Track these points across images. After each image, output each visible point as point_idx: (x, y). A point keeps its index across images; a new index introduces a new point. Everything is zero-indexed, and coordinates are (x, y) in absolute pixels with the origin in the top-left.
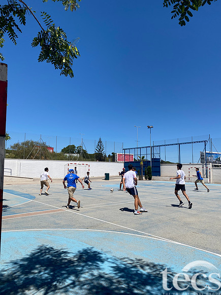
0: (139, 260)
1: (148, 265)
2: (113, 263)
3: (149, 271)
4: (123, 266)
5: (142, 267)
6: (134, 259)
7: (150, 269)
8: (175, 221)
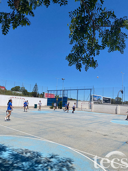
0: (27, 150)
1: (30, 152)
2: (11, 152)
3: (30, 155)
4: (17, 153)
5: (26, 153)
6: (24, 149)
7: (31, 154)
8: (58, 131)
